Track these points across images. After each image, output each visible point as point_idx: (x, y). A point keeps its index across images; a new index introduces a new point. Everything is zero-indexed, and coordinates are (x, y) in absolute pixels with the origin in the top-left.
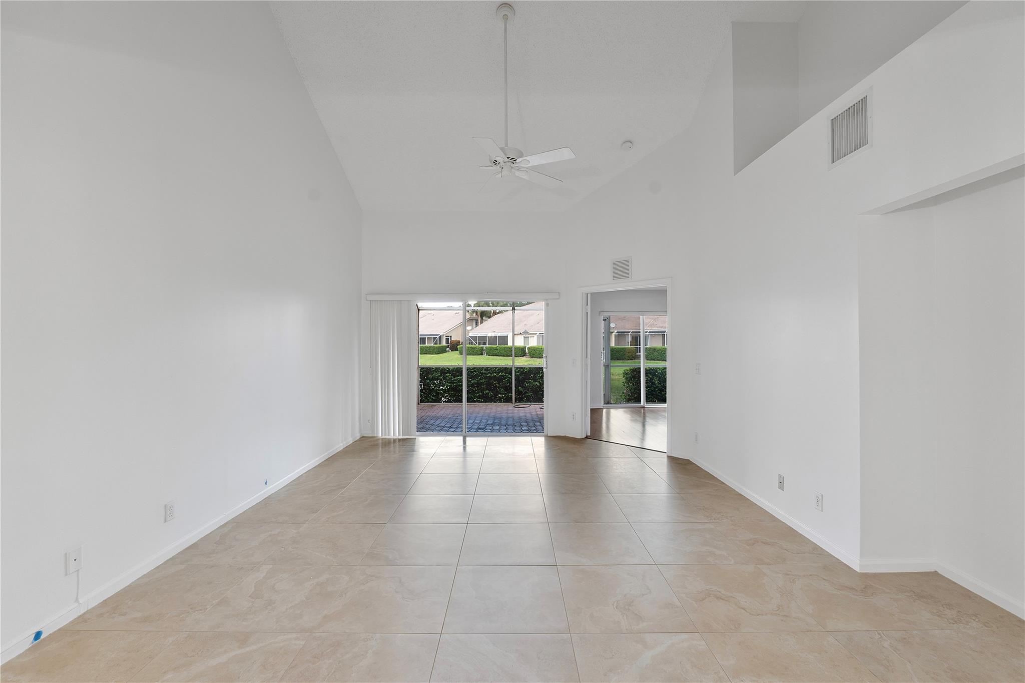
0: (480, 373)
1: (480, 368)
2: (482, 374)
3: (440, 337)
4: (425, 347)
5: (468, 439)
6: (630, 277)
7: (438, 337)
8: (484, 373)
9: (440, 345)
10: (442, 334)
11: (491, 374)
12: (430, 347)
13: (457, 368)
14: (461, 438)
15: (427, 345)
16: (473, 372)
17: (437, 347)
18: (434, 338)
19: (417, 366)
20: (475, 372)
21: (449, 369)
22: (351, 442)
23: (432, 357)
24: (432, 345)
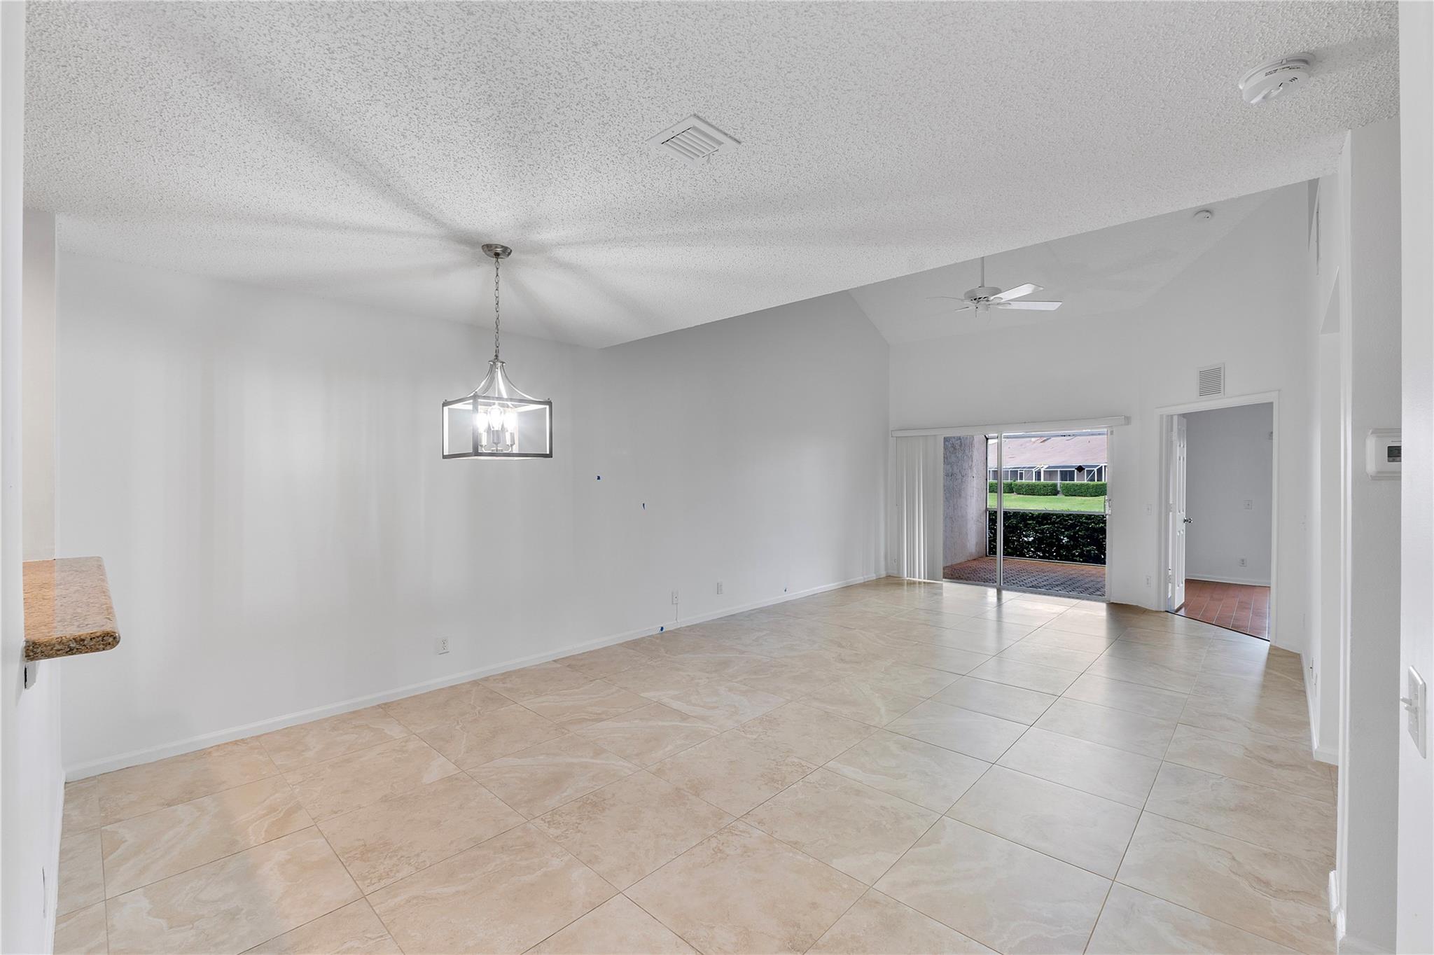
0: (1079, 522)
1: (1078, 515)
2: (1082, 523)
3: (1100, 471)
4: (1073, 485)
5: (1004, 593)
6: (1222, 391)
7: (1095, 469)
8: (1085, 523)
9: (1100, 483)
10: (1103, 465)
11: (1096, 524)
12: (1082, 485)
13: (1044, 514)
14: (995, 590)
15: (1076, 481)
16: (1067, 520)
17: (1093, 486)
18: (1089, 472)
19: (985, 509)
20: (1071, 520)
21: (1033, 515)
22: (875, 578)
23: (1085, 501)
24: (1086, 482)
